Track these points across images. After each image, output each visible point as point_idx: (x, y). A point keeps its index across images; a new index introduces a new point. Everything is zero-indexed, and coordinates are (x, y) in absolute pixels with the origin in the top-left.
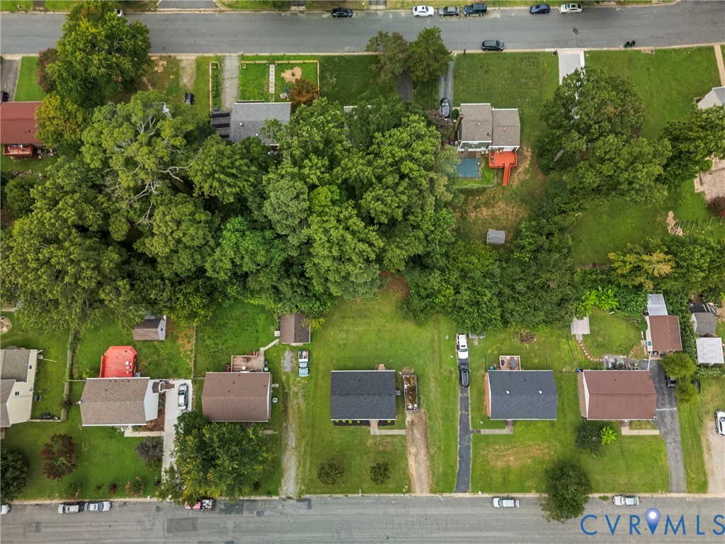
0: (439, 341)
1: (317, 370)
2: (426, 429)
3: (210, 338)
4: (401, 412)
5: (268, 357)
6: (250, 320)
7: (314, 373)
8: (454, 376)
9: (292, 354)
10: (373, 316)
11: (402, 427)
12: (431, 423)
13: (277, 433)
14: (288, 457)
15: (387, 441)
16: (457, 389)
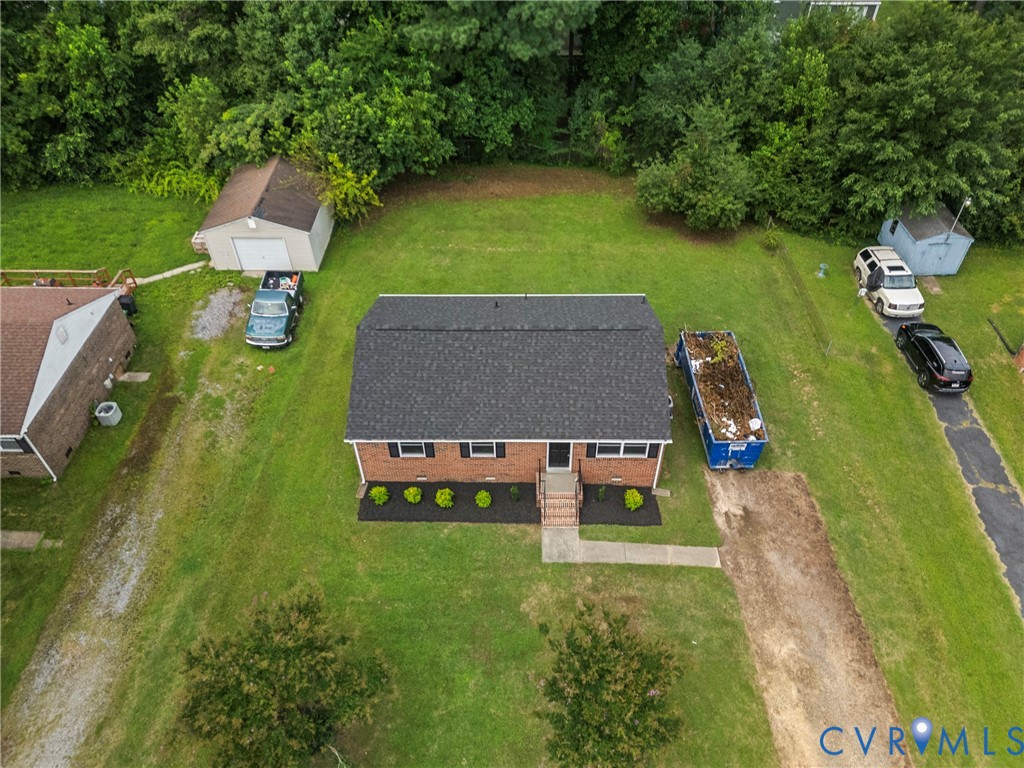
0: (795, 282)
1: (322, 337)
2: (823, 545)
4: (683, 477)
7: (309, 342)
9: (238, 297)
10: (550, 228)
12: (843, 523)
13: (59, 544)
14: (66, 662)
15: (632, 592)
16: (918, 404)
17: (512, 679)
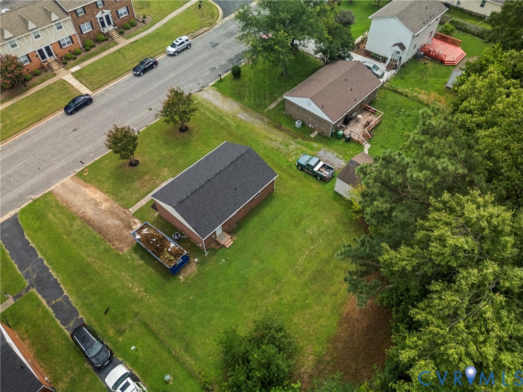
0: (177, 359)
2: (105, 235)
5: (352, 144)
8: (111, 332)
10: (307, 291)
11: (139, 214)
12: (102, 247)
13: (265, 111)
14: (234, 107)
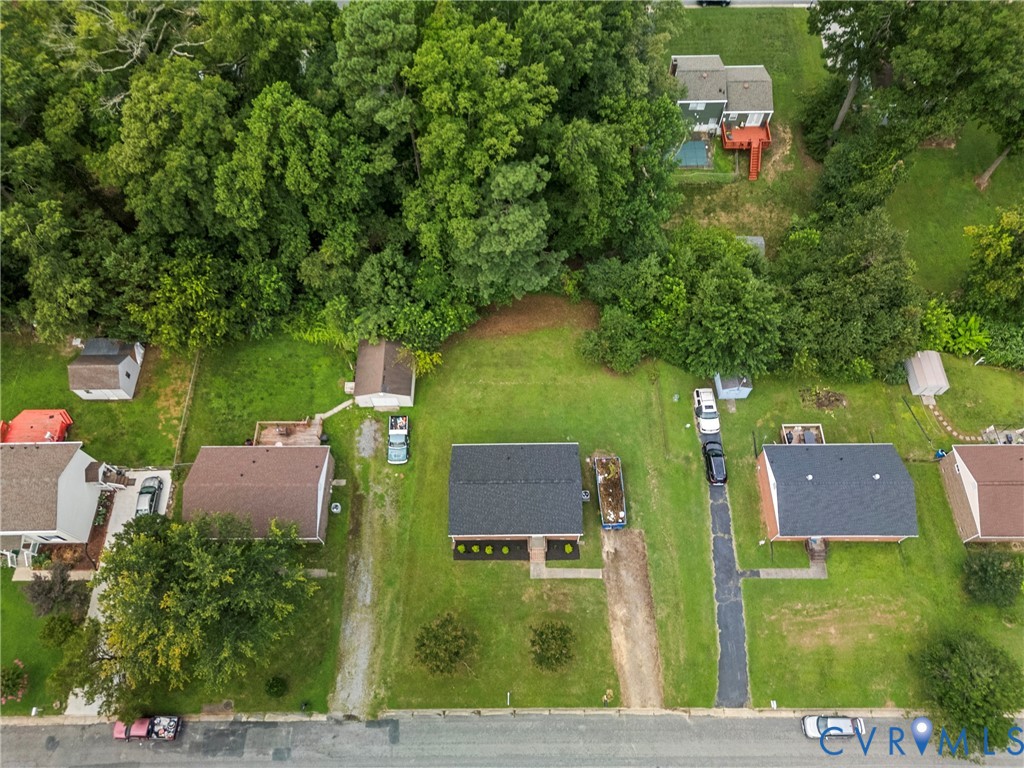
1: (424, 453)
2: (644, 567)
3: (219, 396)
4: (591, 534)
5: (330, 431)
6: (302, 367)
7: (417, 459)
9: (376, 426)
12: (655, 555)
13: (335, 574)
14: (355, 624)
15: (565, 591)
16: (703, 490)
17: (519, 627)
